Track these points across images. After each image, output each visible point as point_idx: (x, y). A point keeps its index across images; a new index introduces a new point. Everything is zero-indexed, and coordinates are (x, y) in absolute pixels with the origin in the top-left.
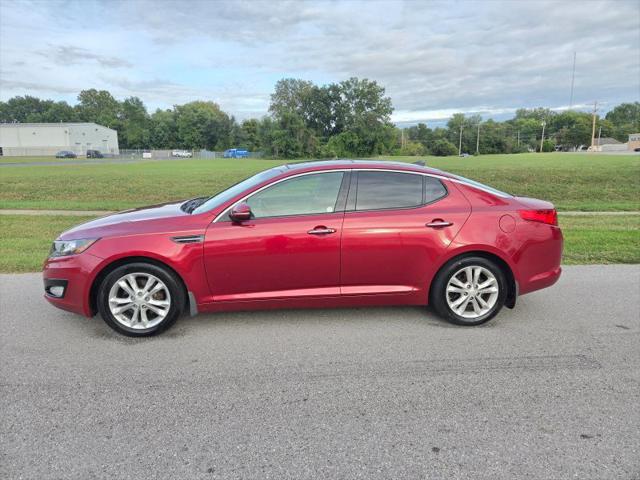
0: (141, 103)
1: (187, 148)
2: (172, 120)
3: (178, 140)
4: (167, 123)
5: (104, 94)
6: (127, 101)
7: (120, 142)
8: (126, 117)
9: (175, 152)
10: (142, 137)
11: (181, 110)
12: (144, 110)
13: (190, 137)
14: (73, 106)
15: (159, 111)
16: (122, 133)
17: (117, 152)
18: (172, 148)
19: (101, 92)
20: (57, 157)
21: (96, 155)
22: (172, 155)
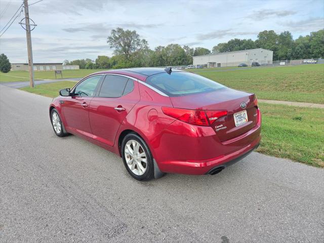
0: (290, 34)
1: (315, 57)
2: (307, 41)
3: (309, 53)
4: (304, 44)
5: (271, 32)
6: (282, 34)
7: (274, 57)
8: (280, 43)
9: (305, 61)
10: (287, 53)
11: (315, 34)
12: (291, 38)
13: (318, 51)
14: (254, 41)
15: (301, 37)
16: (276, 52)
17: (271, 62)
18: (304, 58)
19: (269, 32)
20: (239, 66)
21: (257, 65)
22: (303, 63)
